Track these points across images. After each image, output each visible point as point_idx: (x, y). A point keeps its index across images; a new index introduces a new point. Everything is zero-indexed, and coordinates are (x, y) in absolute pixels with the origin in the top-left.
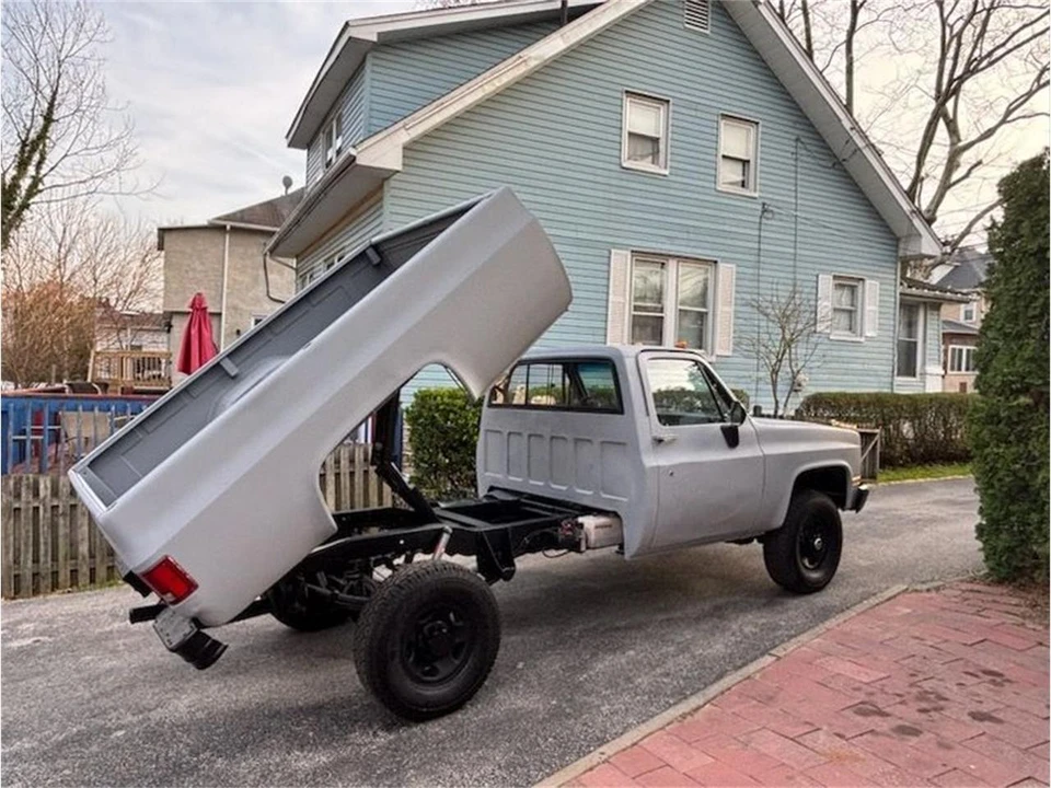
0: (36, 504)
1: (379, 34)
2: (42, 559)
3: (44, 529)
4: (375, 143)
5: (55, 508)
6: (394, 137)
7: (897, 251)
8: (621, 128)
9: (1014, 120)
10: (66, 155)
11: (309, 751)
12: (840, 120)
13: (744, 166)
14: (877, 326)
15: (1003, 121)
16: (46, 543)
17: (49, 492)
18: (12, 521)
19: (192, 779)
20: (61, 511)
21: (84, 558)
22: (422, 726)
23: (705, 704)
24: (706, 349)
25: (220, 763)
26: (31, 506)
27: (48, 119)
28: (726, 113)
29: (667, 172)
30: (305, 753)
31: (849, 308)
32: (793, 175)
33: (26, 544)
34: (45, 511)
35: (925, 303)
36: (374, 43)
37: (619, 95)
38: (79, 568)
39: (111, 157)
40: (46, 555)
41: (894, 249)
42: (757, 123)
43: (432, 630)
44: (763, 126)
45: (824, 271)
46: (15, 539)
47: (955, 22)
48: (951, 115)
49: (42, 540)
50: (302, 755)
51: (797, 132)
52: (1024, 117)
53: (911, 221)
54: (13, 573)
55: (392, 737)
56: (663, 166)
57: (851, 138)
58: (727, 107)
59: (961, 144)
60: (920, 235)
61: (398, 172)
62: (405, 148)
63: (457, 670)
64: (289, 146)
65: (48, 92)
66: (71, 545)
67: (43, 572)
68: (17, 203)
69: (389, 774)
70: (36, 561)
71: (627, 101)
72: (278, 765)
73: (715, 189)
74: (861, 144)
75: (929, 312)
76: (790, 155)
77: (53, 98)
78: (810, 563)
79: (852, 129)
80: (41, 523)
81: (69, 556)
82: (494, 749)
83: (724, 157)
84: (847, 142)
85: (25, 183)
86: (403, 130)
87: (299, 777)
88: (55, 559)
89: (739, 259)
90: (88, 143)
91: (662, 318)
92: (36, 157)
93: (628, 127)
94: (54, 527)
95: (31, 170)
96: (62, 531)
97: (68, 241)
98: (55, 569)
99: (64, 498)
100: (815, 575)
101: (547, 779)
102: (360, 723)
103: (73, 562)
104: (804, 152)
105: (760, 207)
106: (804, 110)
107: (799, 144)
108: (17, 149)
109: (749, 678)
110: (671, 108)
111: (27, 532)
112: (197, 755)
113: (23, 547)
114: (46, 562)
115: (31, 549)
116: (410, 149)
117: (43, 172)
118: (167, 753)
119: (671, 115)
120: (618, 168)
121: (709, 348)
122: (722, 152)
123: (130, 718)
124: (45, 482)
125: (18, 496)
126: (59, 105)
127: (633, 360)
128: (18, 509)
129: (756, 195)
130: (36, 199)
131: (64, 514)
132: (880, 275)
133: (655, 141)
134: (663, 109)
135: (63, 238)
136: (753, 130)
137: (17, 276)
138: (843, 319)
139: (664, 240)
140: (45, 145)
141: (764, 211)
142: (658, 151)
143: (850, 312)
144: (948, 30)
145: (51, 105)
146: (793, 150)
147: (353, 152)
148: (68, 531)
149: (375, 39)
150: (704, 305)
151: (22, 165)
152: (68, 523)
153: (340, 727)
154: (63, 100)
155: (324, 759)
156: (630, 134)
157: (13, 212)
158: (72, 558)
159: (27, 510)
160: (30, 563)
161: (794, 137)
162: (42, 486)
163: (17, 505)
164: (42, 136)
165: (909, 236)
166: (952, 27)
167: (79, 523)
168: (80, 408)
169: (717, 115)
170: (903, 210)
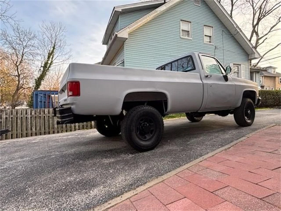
0: (44, 115)
1: (122, 10)
2: (46, 128)
3: (46, 121)
4: (122, 31)
5: (49, 116)
6: (126, 30)
7: (248, 58)
8: (180, 29)
9: (272, 31)
10: (58, 56)
11: (108, 159)
12: (233, 25)
13: (210, 38)
14: (245, 76)
15: (269, 32)
16: (47, 125)
17: (47, 112)
18: (39, 119)
19: (72, 165)
20: (50, 117)
21: (56, 128)
22: (142, 153)
23: (231, 147)
25: (81, 162)
26: (43, 116)
27: (54, 48)
28: (205, 25)
29: (191, 39)
30: (107, 159)
31: (237, 72)
32: (222, 39)
33: (42, 125)
34: (47, 117)
35: (255, 72)
36: (121, 12)
37: (179, 21)
38: (55, 131)
39: (67, 56)
40: (47, 128)
41: (247, 57)
42: (213, 27)
43: (144, 125)
44: (214, 28)
45: (231, 63)
46: (40, 124)
47: (256, 9)
48: (256, 31)
49: (46, 124)
50: (106, 160)
52: (275, 30)
53: (252, 49)
54: (39, 132)
55: (133, 155)
56: (190, 37)
57: (236, 29)
58: (205, 23)
59: (259, 38)
60: (254, 53)
61: (128, 38)
62: (129, 34)
63: (152, 137)
64: (103, 44)
65: (54, 43)
66: (53, 125)
67: (46, 132)
68: (48, 66)
69: (133, 163)
70: (45, 129)
71: (181, 22)
72: (98, 162)
73: (203, 43)
74: (239, 31)
75: (256, 74)
76: (221, 35)
77: (55, 44)
78: (247, 118)
79: (236, 27)
80: (46, 120)
81: (52, 128)
82: (166, 158)
83: (205, 36)
84: (235, 30)
85: (49, 62)
86: (128, 29)
87: (105, 164)
88: (49, 128)
90: (62, 54)
92: (52, 57)
93: (181, 29)
94: (49, 121)
95: (51, 59)
96: (51, 122)
97: (59, 76)
98: (49, 131)
99: (51, 114)
100: (249, 121)
101: (186, 164)
102: (123, 153)
103: (53, 129)
104: (224, 34)
105: (214, 47)
106: (224, 24)
107: (223, 32)
108: (48, 55)
109: (242, 141)
110: (192, 23)
111: (43, 122)
112: (74, 160)
113: (41, 126)
114: (47, 129)
115: (43, 126)
116: (130, 34)
117: (53, 60)
118: (66, 160)
119: (192, 25)
120: (179, 38)
122: (205, 34)
123: (57, 153)
124: (46, 110)
125: (40, 114)
126: (56, 45)
127: (197, 55)
128: (40, 117)
129: (214, 44)
130: (52, 65)
131: (51, 118)
132: (245, 64)
133: (188, 31)
134: (190, 24)
135: (58, 75)
136: (212, 29)
137: (49, 82)
138: (236, 74)
140: (53, 54)
141: (216, 48)
142: (189, 34)
143: (238, 73)
144: (255, 11)
145: (54, 45)
146: (222, 33)
147: (117, 33)
148: (52, 122)
149: (121, 11)
151: (49, 58)
152: (52, 120)
153: (117, 154)
154: (57, 44)
155: (112, 160)
156: (182, 30)
157: (47, 68)
158: (53, 128)
159: (42, 117)
160: (43, 130)
161: (222, 30)
162: (46, 111)
163: (40, 116)
164: (53, 52)
165: (252, 54)
166: (255, 10)
167: (55, 120)
168: (55, 94)
169: (203, 25)
170: (250, 47)
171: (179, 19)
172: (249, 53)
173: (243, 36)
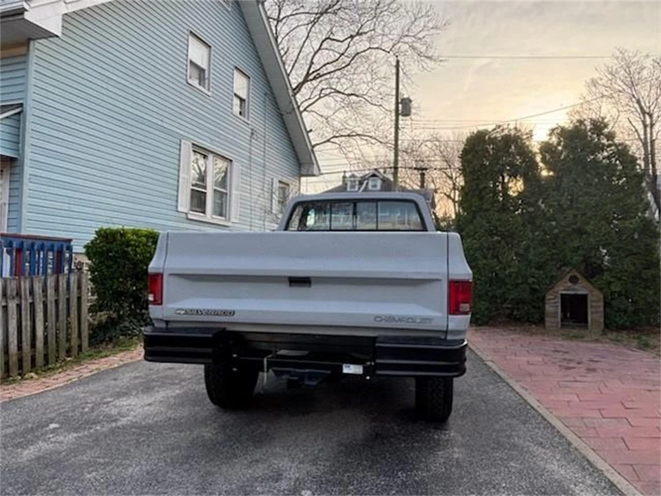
4: (43, 5)
6: (56, 5)
7: (300, 171)
8: (187, 56)
13: (242, 103)
24: (226, 217)
28: (238, 67)
29: (209, 94)
32: (263, 115)
37: (186, 32)
42: (249, 78)
44: (252, 80)
45: (276, 177)
51: (267, 91)
53: (310, 155)
56: (206, 88)
58: (238, 63)
60: (313, 164)
61: (57, 36)
71: (192, 37)
73: (232, 113)
76: (262, 103)
83: (236, 95)
84: (289, 103)
89: (243, 162)
91: (205, 193)
93: (190, 57)
104: (268, 103)
105: (250, 130)
107: (266, 98)
110: (212, 52)
119: (211, 56)
120: (184, 82)
121: (227, 216)
122: (235, 90)
129: (249, 122)
132: (295, 183)
133: (203, 71)
134: (206, 50)
136: (247, 81)
139: (207, 139)
141: (252, 134)
142: (204, 78)
146: (264, 100)
147: (25, 6)
150: (224, 187)
156: (192, 62)
161: (264, 90)
169: (233, 65)
170: (308, 149)
171: (187, 27)
172: (302, 162)
173: (301, 123)
